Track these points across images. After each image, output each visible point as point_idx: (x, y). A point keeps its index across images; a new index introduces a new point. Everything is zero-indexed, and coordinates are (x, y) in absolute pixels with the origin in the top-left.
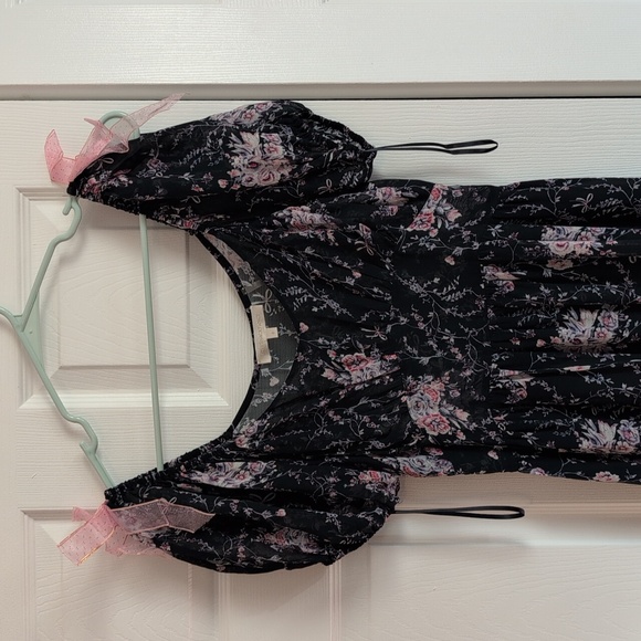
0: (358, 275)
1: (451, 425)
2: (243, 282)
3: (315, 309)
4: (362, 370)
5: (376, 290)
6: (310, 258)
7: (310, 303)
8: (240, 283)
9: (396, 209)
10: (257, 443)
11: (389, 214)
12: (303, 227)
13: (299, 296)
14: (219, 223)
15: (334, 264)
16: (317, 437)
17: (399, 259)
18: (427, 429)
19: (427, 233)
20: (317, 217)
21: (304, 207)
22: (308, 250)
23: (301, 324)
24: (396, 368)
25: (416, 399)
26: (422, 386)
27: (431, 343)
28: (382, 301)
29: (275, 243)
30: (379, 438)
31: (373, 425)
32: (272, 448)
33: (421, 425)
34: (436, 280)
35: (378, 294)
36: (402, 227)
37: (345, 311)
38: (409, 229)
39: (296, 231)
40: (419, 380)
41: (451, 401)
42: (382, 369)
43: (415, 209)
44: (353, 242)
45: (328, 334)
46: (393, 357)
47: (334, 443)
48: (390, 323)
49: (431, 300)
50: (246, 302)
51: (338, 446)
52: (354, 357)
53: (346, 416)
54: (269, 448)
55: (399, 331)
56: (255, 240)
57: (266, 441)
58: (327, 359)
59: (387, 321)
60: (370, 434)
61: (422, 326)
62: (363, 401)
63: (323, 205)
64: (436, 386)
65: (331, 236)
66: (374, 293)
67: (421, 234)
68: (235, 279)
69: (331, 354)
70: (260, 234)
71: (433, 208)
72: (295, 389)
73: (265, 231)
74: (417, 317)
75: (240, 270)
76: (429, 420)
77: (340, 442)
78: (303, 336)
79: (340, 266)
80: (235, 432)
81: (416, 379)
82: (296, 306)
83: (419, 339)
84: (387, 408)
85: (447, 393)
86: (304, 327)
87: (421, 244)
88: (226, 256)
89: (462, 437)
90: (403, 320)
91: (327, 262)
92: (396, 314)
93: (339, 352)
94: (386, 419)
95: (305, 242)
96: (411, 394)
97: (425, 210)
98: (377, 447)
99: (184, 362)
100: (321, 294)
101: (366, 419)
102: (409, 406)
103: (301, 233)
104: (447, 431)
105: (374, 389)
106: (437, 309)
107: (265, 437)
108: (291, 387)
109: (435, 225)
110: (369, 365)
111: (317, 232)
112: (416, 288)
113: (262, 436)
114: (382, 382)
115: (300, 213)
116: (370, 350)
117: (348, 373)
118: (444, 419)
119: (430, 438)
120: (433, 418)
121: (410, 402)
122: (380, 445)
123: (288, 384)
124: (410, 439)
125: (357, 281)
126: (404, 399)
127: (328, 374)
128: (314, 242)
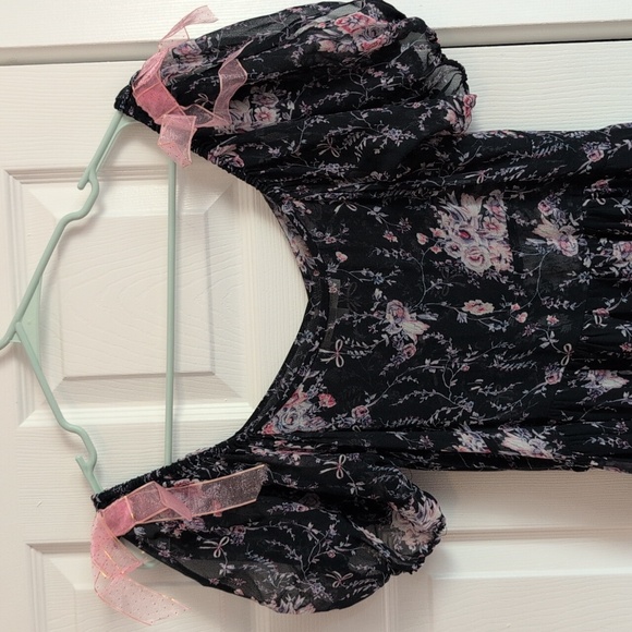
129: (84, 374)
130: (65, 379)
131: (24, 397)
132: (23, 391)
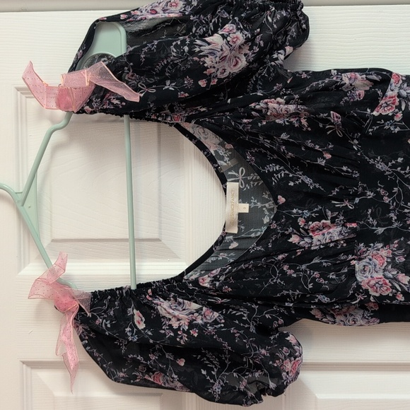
0: (328, 156)
1: (393, 287)
2: (220, 162)
3: (291, 184)
4: (324, 234)
5: (345, 168)
6: (285, 143)
7: (287, 178)
8: (216, 163)
9: (363, 94)
10: (217, 284)
11: (357, 98)
12: (278, 115)
13: (277, 172)
14: (203, 115)
15: (307, 148)
16: (271, 285)
17: (366, 141)
18: (370, 290)
19: (392, 117)
20: (292, 108)
21: (279, 99)
22: (284, 136)
23: (279, 197)
24: (352, 236)
25: (364, 264)
26: (371, 252)
27: (392, 215)
28: (351, 178)
29: (254, 131)
30: (325, 293)
31: (322, 281)
32: (230, 289)
33: (365, 286)
34: (400, 160)
35: (347, 172)
36: (369, 110)
37: (317, 186)
38: (375, 113)
39: (272, 119)
40: (370, 247)
41: (395, 266)
42: (341, 233)
43: (379, 92)
44: (324, 126)
45: (301, 205)
46: (354, 225)
47: (285, 292)
48: (358, 196)
49: (395, 177)
50: (223, 179)
51: (288, 296)
52: (321, 224)
53: (299, 271)
54: (227, 289)
55: (366, 204)
56: (235, 128)
57: (225, 282)
58: (297, 227)
59: (356, 195)
60: (318, 289)
61: (387, 200)
62: (316, 261)
63: (297, 96)
64: (385, 253)
65: (304, 122)
66: (343, 171)
67: (387, 118)
68: (212, 159)
69: (301, 222)
70: (241, 124)
71: (396, 91)
72: (262, 249)
73: (245, 121)
74: (382, 192)
75: (216, 151)
76: (373, 282)
77: (291, 292)
78: (280, 207)
79: (312, 149)
80: (185, 277)
81: (367, 245)
82: (274, 182)
83: (382, 212)
84: (337, 268)
85: (393, 259)
86: (282, 200)
87: (387, 127)
88: (202, 140)
89: (401, 298)
90: (370, 195)
91: (299, 146)
92: (364, 189)
93: (308, 220)
94: (334, 277)
95: (281, 128)
96: (360, 259)
97: (389, 93)
98: (323, 301)
99: (156, 236)
100: (296, 171)
101: (316, 274)
102: (357, 269)
103: (277, 121)
104: (389, 293)
105: (328, 251)
106: (401, 186)
107: (225, 279)
108: (259, 248)
109: (399, 107)
110: (331, 230)
111: (292, 120)
112: (381, 166)
113: (222, 278)
114: (336, 246)
115: (276, 106)
116: (336, 217)
117: (311, 237)
118: (387, 281)
119: (372, 298)
120: (377, 280)
121: (358, 266)
122: (326, 300)
123: (257, 246)
124: (353, 297)
125: (328, 161)
126: (353, 262)
127: (294, 239)
128: (289, 128)
129: (66, 237)
130: (53, 241)
131: (22, 253)
132: (22, 249)
